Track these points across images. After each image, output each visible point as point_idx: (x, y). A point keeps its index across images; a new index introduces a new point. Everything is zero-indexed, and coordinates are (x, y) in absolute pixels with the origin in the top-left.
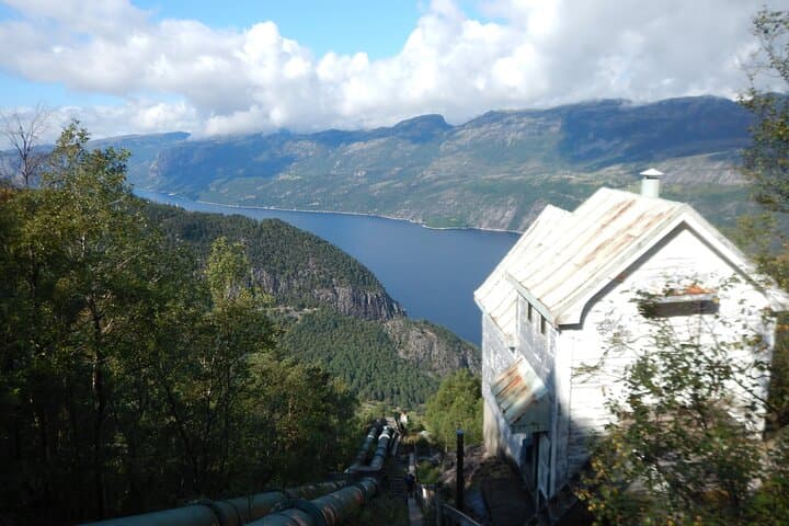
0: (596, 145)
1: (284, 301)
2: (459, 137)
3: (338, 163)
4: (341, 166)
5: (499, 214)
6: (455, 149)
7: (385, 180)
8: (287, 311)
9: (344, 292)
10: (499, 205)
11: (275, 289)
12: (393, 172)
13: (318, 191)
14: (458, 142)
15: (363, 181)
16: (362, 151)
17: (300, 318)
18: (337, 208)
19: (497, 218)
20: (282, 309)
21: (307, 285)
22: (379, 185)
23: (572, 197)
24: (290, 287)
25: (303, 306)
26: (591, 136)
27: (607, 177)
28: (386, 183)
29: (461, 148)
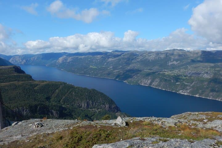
0: (173, 63)
1: (94, 108)
2: (138, 59)
3: (105, 64)
4: (106, 64)
5: (147, 81)
6: (136, 62)
7: (118, 69)
8: (95, 110)
9: (107, 106)
10: (146, 79)
11: (93, 105)
12: (119, 67)
13: (100, 71)
14: (137, 60)
15: (112, 69)
16: (112, 61)
17: (98, 112)
18: (105, 77)
19: (146, 82)
20: (94, 109)
21: (99, 104)
22: (116, 71)
23: (166, 78)
24: (96, 104)
25: (98, 109)
26: (172, 60)
27: (175, 73)
28: (118, 70)
29: (138, 62)
